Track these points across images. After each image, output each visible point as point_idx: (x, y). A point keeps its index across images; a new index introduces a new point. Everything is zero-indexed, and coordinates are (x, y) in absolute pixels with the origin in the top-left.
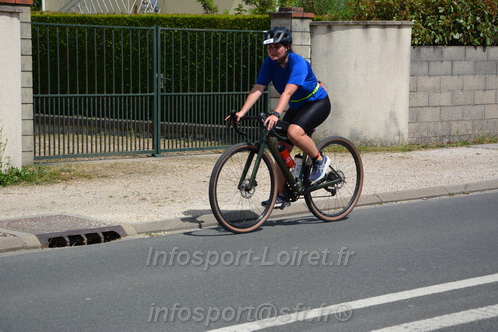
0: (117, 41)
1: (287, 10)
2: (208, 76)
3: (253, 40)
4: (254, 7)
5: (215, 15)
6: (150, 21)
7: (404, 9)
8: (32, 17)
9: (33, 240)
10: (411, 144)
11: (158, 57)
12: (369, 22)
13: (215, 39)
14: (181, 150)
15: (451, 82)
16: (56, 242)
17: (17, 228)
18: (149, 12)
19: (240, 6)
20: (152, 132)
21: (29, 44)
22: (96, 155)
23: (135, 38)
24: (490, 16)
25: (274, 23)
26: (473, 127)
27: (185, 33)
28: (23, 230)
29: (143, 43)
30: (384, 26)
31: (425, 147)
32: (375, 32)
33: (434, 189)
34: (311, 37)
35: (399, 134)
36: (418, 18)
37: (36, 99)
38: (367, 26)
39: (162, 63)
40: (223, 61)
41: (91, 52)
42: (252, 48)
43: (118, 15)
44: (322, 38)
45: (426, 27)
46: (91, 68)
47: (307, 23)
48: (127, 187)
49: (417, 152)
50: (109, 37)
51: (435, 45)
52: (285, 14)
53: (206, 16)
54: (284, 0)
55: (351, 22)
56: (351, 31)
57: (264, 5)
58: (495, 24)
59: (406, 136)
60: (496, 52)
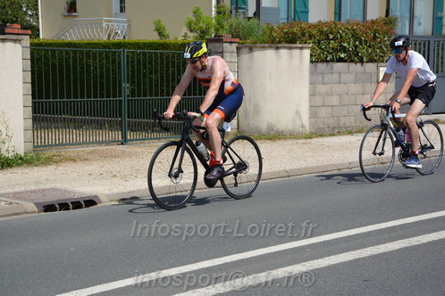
0: (95, 59)
1: (219, 36)
2: (162, 85)
4: (196, 34)
5: (167, 41)
6: (119, 45)
7: (304, 36)
8: (31, 44)
9: (32, 207)
10: (312, 133)
11: (124, 72)
12: (279, 45)
13: (167, 58)
14: (142, 139)
15: (339, 88)
16: (49, 208)
17: (20, 199)
18: (119, 39)
19: (186, 34)
20: (121, 126)
21: (29, 63)
22: (80, 144)
23: (107, 58)
24: (366, 41)
25: (210, 46)
26: (356, 121)
27: (144, 54)
28: (25, 200)
29: (114, 62)
30: (290, 48)
31: (321, 136)
32: (284, 52)
33: (328, 166)
34: (238, 56)
35: (303, 126)
36: (314, 43)
37: (34, 103)
38: (278, 48)
39: (128, 76)
40: (173, 74)
41: (75, 68)
43: (96, 41)
44: (245, 57)
45: (320, 48)
46: (75, 80)
47: (235, 45)
48: (102, 167)
49: (316, 139)
50: (88, 57)
51: (327, 61)
52: (218, 39)
53: (161, 41)
54: (217, 30)
55: (267, 45)
56: (266, 51)
57: (203, 33)
58: (370, 47)
59: (308, 128)
60: (370, 67)
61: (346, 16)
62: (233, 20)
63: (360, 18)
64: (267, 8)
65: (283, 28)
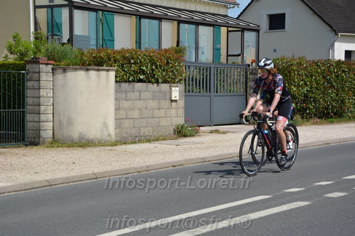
1: (36, 59)
3: (14, 77)
4: (16, 56)
7: (110, 60)
10: (117, 141)
12: (89, 67)
15: (139, 104)
19: (7, 56)
25: (28, 67)
26: (153, 131)
30: (98, 70)
31: (125, 143)
32: (93, 73)
33: (129, 169)
34: (53, 76)
35: (109, 135)
36: (118, 66)
38: (88, 70)
42: (14, 82)
44: (60, 77)
45: (124, 71)
47: (50, 67)
49: (122, 146)
51: (129, 82)
52: (35, 61)
54: (35, 53)
55: (78, 67)
56: (78, 72)
57: (23, 55)
58: (164, 70)
59: (113, 137)
60: (165, 87)
61: (145, 45)
62: (50, 45)
63: (156, 47)
64: (79, 36)
65: (92, 53)
